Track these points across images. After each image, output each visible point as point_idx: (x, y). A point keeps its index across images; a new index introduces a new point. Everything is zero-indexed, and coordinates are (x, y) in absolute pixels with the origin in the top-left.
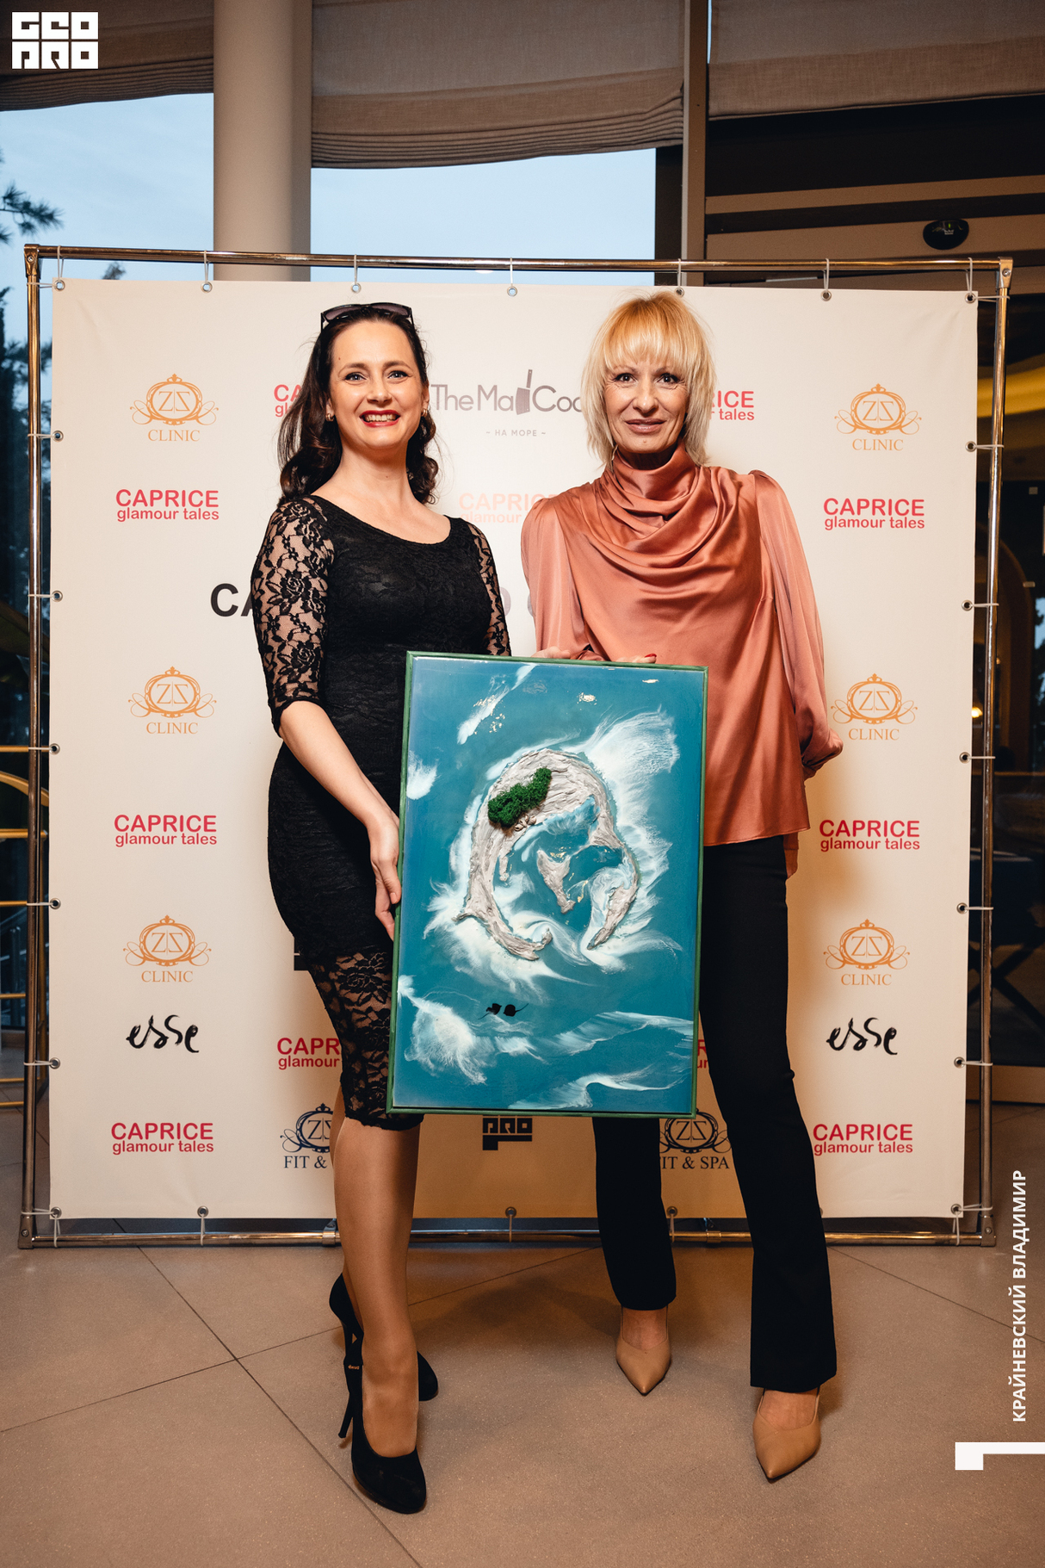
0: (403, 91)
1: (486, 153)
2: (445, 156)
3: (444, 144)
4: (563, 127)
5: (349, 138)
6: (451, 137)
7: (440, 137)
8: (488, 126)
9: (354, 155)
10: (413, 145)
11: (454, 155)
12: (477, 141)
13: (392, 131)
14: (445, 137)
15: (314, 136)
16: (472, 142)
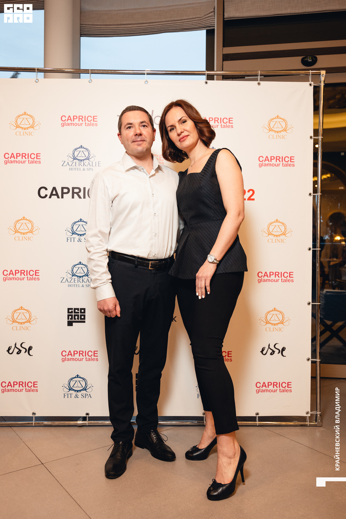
0: (114, 9)
1: (144, 32)
2: (129, 33)
3: (128, 28)
4: (171, 22)
5: (94, 26)
6: (131, 26)
7: (127, 26)
8: (144, 22)
9: (96, 32)
10: (117, 29)
11: (132, 32)
12: (140, 27)
13: (110, 24)
14: (129, 26)
15: (81, 25)
16: (138, 28)
